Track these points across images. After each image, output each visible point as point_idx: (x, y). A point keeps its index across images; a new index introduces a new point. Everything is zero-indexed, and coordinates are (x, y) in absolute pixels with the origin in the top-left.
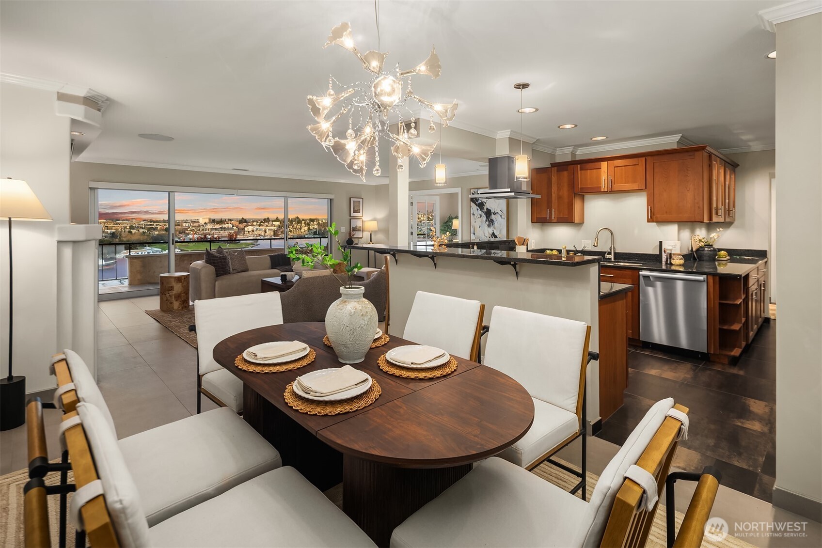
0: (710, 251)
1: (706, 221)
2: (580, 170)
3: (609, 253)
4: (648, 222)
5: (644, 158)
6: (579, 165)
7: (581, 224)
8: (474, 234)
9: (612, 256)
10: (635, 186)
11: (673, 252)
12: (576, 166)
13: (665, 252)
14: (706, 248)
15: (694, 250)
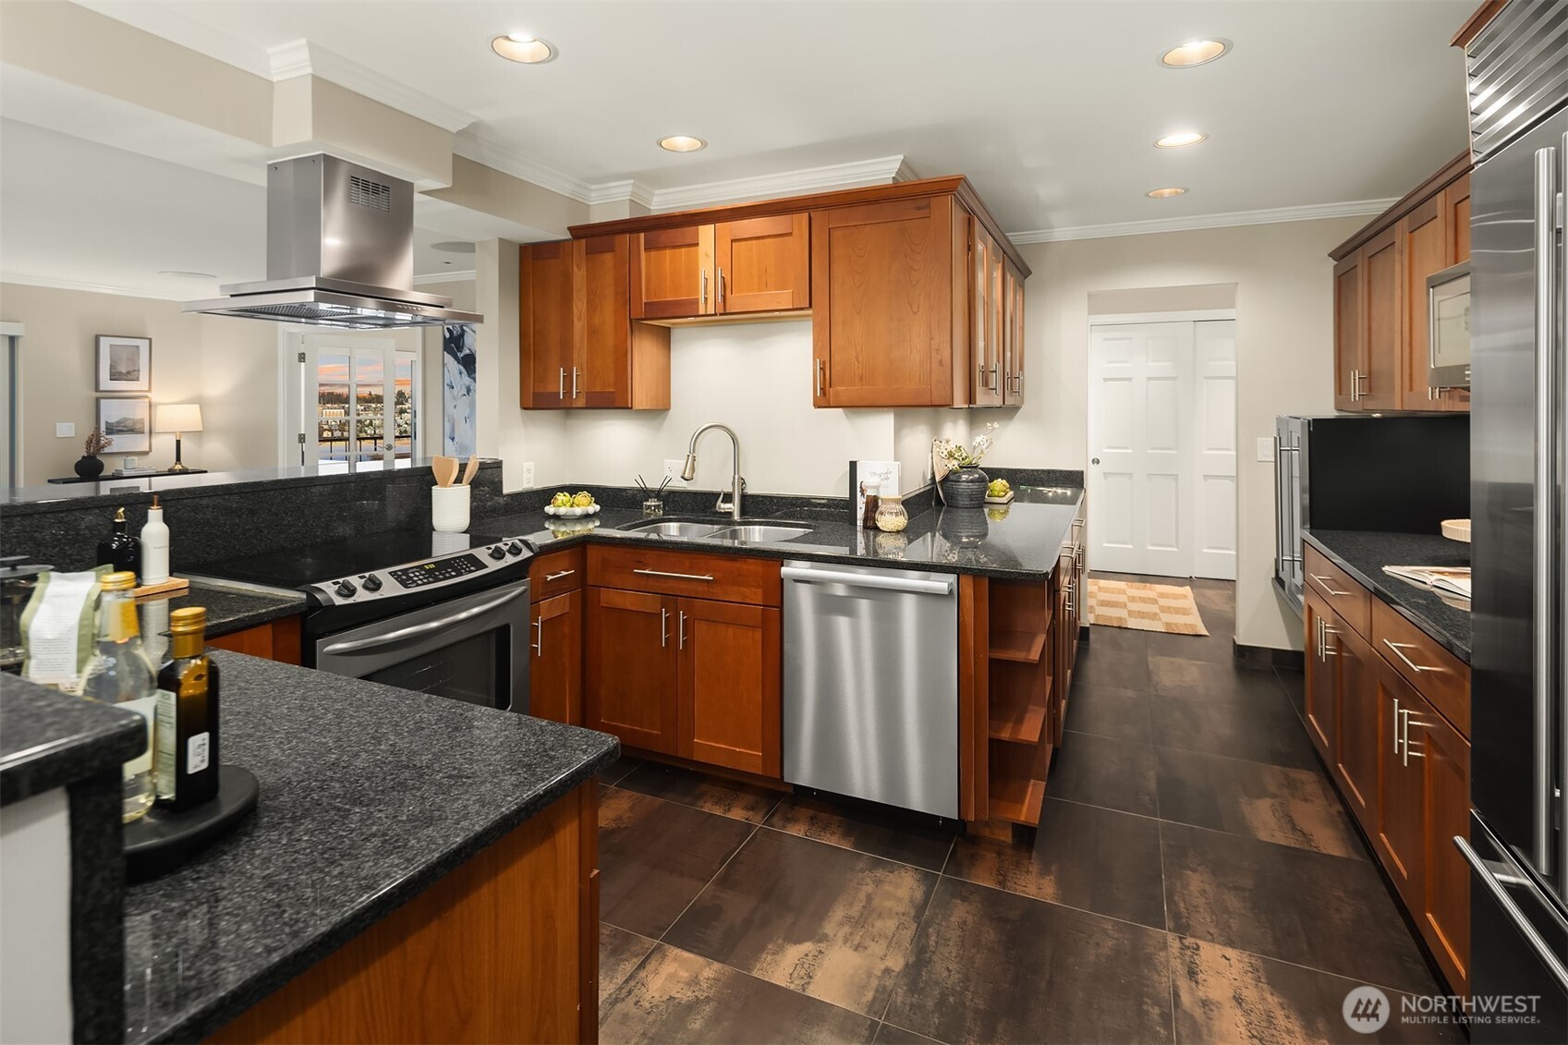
0: (972, 481)
1: (959, 401)
2: (646, 249)
3: (728, 498)
4: (817, 405)
5: (805, 216)
6: (642, 235)
7: (659, 410)
8: (453, 439)
9: (734, 507)
10: (783, 298)
11: (882, 495)
12: (635, 235)
13: (862, 491)
14: (964, 473)
15: (938, 479)
